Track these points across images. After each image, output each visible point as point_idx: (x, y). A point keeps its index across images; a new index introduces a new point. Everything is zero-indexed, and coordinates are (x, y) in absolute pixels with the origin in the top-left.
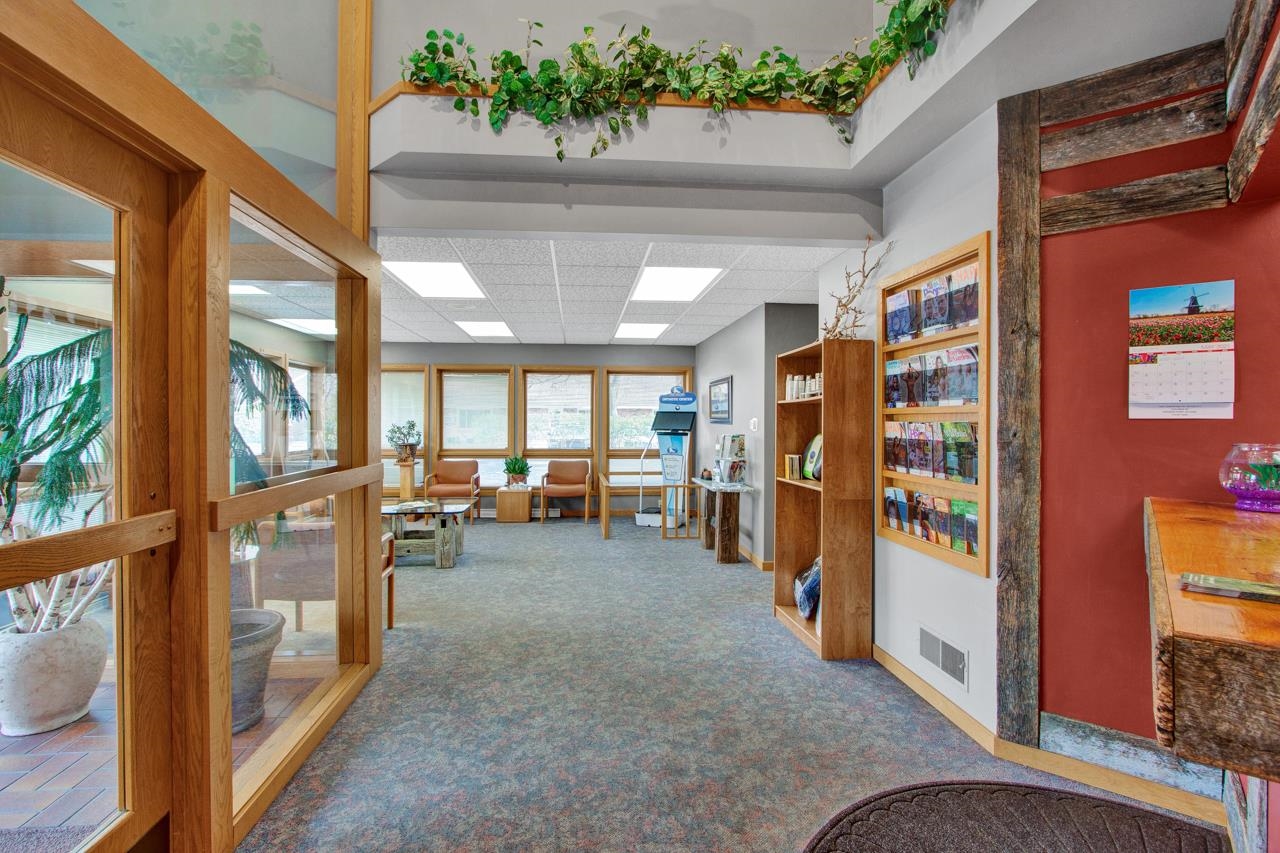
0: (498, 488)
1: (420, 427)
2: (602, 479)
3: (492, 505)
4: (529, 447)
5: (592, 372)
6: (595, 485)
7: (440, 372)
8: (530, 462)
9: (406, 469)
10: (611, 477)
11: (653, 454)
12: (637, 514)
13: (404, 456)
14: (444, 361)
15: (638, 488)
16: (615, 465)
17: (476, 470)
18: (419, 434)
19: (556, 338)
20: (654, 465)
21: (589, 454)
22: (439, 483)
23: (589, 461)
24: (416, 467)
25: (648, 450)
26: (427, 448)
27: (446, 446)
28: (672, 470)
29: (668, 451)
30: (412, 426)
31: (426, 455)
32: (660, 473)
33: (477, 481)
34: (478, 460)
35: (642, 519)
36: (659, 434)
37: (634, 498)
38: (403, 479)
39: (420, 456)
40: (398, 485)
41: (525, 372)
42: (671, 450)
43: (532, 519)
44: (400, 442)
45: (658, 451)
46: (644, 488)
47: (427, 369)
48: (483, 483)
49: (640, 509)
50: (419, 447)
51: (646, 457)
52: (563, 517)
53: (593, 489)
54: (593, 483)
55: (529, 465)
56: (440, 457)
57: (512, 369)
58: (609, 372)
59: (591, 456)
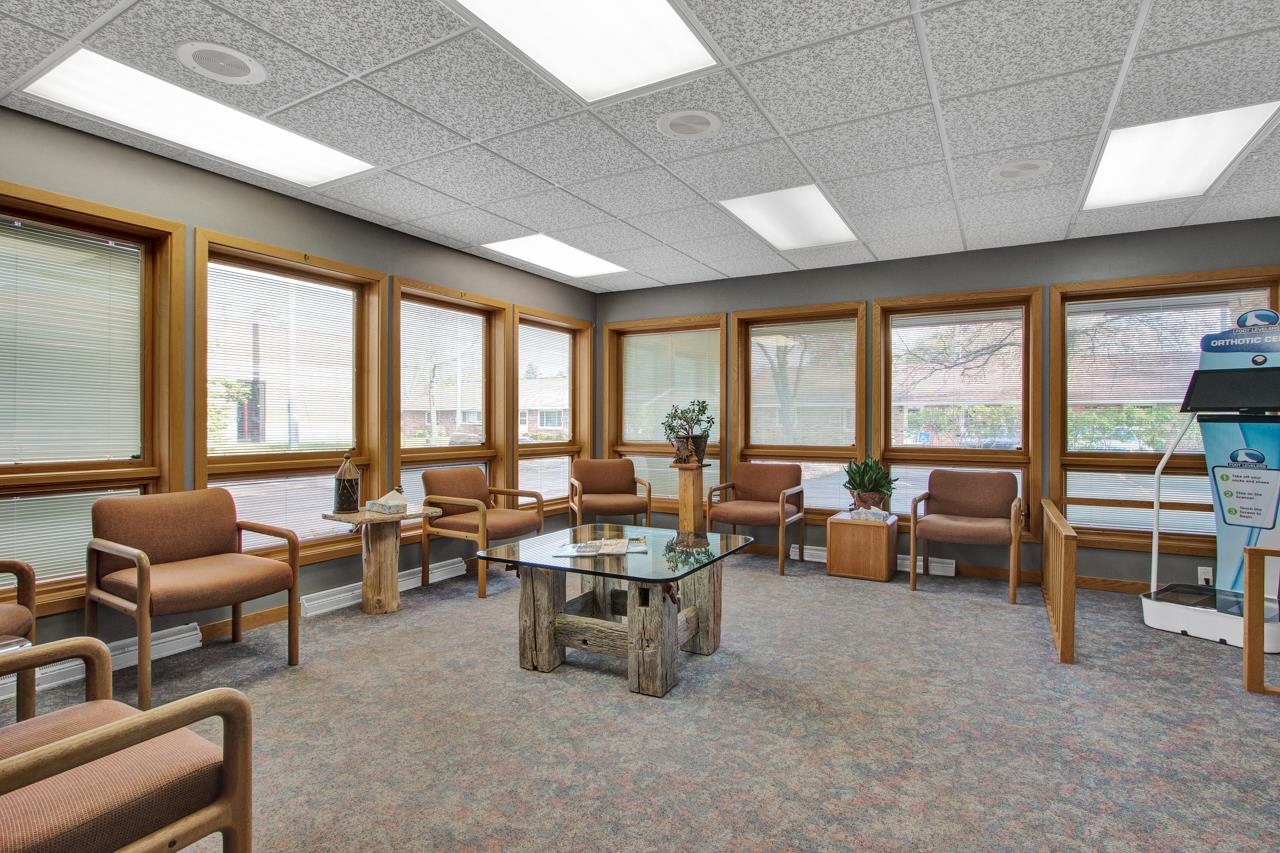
0: (833, 513)
1: (714, 410)
2: (1050, 512)
3: (820, 542)
4: (894, 443)
5: (1024, 301)
6: (1033, 522)
7: (746, 325)
8: (896, 471)
9: (688, 473)
10: (1071, 509)
11: (1187, 465)
12: (1145, 601)
13: (685, 453)
14: (751, 307)
15: (1149, 535)
16: (1079, 484)
17: (797, 481)
18: (710, 421)
19: (950, 244)
20: (1195, 489)
21: (1020, 459)
22: (737, 498)
23: (1018, 474)
24: (705, 470)
25: (1173, 457)
26: (724, 441)
27: (755, 440)
28: (1247, 503)
29: (1234, 458)
30: (703, 408)
31: (722, 452)
32: (1209, 508)
33: (797, 499)
34: (803, 465)
35: (1159, 614)
36: (1201, 419)
37: (1132, 558)
38: (684, 488)
39: (713, 455)
40: (676, 497)
41: (887, 312)
42: (1242, 457)
43: (895, 575)
44: (682, 433)
45: (1202, 457)
46: (1163, 536)
47: (723, 322)
48: (809, 502)
49: (1153, 589)
50: (710, 441)
51: (1167, 470)
52: (961, 575)
53: (1027, 528)
54: (1028, 516)
55: (893, 476)
56: (744, 457)
57: (862, 309)
58: (1066, 298)
59: (1024, 464)
